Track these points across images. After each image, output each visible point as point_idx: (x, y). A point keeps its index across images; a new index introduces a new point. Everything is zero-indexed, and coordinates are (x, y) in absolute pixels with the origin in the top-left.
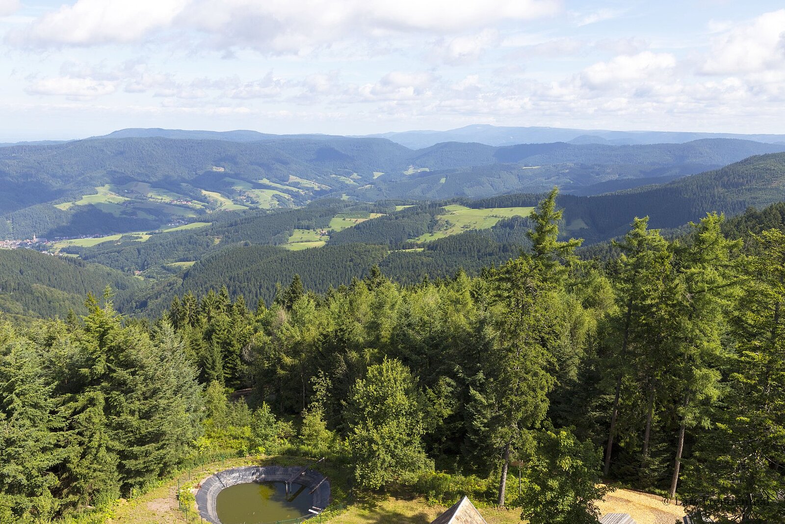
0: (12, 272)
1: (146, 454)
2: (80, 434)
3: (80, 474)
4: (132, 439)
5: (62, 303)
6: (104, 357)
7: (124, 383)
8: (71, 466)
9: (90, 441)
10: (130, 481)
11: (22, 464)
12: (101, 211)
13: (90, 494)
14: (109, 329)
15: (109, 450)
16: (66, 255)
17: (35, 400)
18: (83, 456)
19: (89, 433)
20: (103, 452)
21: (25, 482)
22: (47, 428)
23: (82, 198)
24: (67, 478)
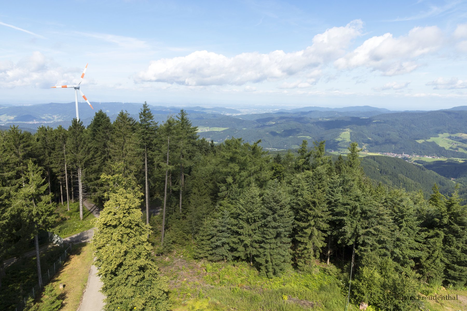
0: (391, 167)
1: (461, 271)
2: (429, 248)
3: (425, 266)
4: (455, 260)
5: (410, 185)
6: (448, 216)
7: (457, 232)
8: (422, 261)
9: (433, 253)
10: (449, 280)
11: (401, 251)
12: (439, 145)
13: (427, 277)
14: (454, 203)
15: (441, 261)
16: (416, 164)
17: (412, 225)
18: (428, 259)
19: (433, 249)
20: (438, 261)
21: (402, 259)
22: (414, 239)
23: (430, 138)
24: (418, 265)
